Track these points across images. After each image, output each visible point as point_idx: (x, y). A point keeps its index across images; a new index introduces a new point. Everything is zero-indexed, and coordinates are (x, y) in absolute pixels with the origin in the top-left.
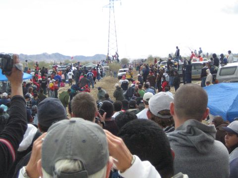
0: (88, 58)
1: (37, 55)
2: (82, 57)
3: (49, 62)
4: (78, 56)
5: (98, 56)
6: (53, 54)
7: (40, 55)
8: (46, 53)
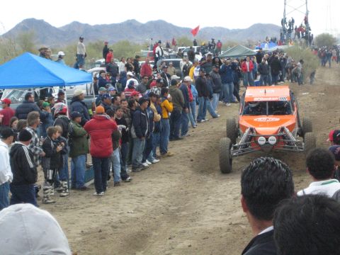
0: (235, 32)
1: (114, 26)
2: (222, 31)
3: (141, 44)
4: (212, 28)
5: (260, 28)
6: (151, 23)
7: (120, 25)
8: (134, 20)
